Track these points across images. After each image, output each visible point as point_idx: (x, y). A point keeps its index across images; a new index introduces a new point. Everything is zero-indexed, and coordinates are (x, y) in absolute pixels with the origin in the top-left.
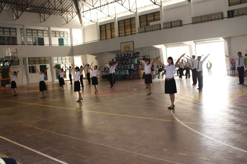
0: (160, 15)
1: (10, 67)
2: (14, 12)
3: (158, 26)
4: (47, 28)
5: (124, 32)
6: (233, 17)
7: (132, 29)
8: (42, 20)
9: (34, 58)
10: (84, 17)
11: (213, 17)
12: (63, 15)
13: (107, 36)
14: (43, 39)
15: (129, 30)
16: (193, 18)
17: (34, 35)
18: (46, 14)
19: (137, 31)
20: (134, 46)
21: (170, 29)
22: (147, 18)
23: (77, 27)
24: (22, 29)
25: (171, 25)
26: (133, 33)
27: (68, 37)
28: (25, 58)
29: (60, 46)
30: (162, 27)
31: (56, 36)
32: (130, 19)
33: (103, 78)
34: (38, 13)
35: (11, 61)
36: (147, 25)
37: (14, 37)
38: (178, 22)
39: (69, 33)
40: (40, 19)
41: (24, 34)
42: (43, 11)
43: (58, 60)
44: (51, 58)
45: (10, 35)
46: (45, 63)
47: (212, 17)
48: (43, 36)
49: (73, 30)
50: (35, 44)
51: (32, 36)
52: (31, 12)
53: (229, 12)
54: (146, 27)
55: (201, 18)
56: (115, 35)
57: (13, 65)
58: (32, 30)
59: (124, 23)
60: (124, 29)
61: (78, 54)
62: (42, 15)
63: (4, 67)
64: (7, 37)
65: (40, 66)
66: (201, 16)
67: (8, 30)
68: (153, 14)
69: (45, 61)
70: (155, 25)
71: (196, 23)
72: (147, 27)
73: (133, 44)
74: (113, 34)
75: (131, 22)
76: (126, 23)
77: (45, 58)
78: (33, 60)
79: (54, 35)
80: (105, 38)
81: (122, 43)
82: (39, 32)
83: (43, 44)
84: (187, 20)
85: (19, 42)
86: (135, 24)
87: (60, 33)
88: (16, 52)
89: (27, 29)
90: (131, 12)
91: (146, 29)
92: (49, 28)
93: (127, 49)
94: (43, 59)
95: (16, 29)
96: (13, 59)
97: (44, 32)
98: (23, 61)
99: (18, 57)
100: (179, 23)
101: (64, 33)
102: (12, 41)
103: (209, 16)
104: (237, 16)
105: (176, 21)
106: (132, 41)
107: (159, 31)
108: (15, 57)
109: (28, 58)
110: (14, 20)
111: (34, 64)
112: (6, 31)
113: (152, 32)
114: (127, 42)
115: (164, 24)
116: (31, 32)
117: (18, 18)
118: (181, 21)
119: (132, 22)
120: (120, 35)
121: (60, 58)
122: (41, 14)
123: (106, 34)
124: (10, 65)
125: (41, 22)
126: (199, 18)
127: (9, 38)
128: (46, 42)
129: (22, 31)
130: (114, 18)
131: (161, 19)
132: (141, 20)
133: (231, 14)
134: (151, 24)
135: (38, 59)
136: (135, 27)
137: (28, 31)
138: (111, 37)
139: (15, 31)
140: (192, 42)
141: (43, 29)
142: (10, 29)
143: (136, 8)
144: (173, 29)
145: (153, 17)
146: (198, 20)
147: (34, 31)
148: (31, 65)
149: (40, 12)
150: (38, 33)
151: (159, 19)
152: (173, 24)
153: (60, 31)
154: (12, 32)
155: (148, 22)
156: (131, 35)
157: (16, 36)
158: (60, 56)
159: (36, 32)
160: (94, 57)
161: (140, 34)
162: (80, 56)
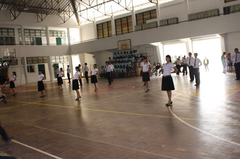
0: (156, 13)
1: (8, 67)
2: (11, 12)
3: (155, 24)
4: (45, 28)
5: (121, 30)
6: (229, 14)
7: (129, 27)
8: (40, 20)
9: (32, 57)
10: (81, 16)
11: (210, 14)
12: (60, 15)
13: (105, 35)
14: (41, 39)
15: (126, 28)
16: (189, 16)
17: (31, 34)
18: (43, 14)
19: (134, 29)
20: (131, 44)
21: (167, 27)
22: (143, 16)
23: (74, 26)
24: (20, 29)
25: (167, 22)
26: (129, 31)
27: (65, 36)
28: (23, 58)
29: (58, 46)
30: (159, 25)
31: (53, 36)
32: (127, 17)
33: (101, 77)
34: (36, 13)
35: (10, 61)
36: (144, 23)
37: (12, 37)
38: (175, 19)
39: (66, 33)
40: (38, 19)
41: (22, 34)
42: (41, 11)
43: (56, 59)
44: (48, 57)
45: (8, 35)
46: (43, 63)
47: (208, 14)
48: (41, 36)
49: (70, 29)
50: (33, 44)
51: (30, 36)
52: (28, 12)
53: (224, 9)
54: (142, 25)
55: (197, 15)
56: (112, 33)
57: (12, 65)
58: (30, 30)
59: (121, 21)
60: (121, 27)
61: (75, 53)
62: (40, 15)
63: (3, 67)
64: (5, 37)
65: (38, 65)
66: (197, 13)
67: (6, 31)
68: (149, 12)
69: (43, 61)
70: (151, 23)
71: (192, 20)
72: (144, 25)
73: (131, 42)
74: (110, 32)
75: (127, 20)
76: (123, 21)
77: (43, 57)
78: (31, 60)
79: (52, 35)
80: (102, 36)
81: (119, 41)
82: (36, 31)
83: (41, 44)
84: (183, 17)
85: (17, 42)
86: (132, 22)
87: (57, 32)
88: (14, 52)
89: (25, 29)
90: (127, 10)
91: (143, 27)
92: (46, 27)
93: (124, 47)
94: (41, 58)
95: (13, 29)
96: (12, 59)
97: (42, 32)
98: (22, 61)
99: (16, 57)
100: (175, 21)
101: (61, 32)
102: (10, 41)
103: (205, 13)
104: (233, 12)
105: (173, 19)
106: (129, 39)
107: (156, 28)
108: (13, 57)
109: (27, 58)
110: (12, 20)
111: (33, 63)
112: (4, 32)
113: (148, 30)
114: (124, 40)
115: (160, 21)
116: (29, 32)
117: (15, 18)
118: (177, 19)
119: (129, 21)
120: (117, 33)
121: (57, 57)
122: (38, 14)
124: (9, 65)
125: (38, 22)
126: (195, 15)
127: (7, 38)
128: (44, 41)
129: (20, 31)
130: (110, 17)
131: (157, 17)
132: (137, 18)
133: (227, 11)
134: (148, 22)
135: (36, 59)
136: (132, 26)
137: (26, 31)
138: (108, 35)
139: (13, 31)
140: (189, 39)
141: (41, 29)
142: (8, 29)
143: (133, 7)
144: (170, 26)
145: (149, 15)
146: (194, 17)
147: (31, 31)
148: (29, 65)
149: (37, 12)
150: (35, 33)
151: (156, 17)
152: (169, 21)
153: (57, 31)
154: (10, 32)
155: (144, 20)
156: (128, 33)
157: (14, 36)
158: (57, 55)
159: (34, 31)
160: (92, 55)
161: (137, 32)
162: (78, 54)
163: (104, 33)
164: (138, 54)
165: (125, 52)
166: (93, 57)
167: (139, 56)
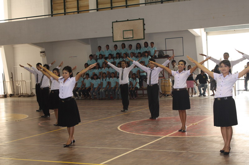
13: (68, 8)
20: (144, 30)
26: (130, 3)
56: (88, 6)
73: (144, 24)
74: (81, 3)
80: (63, 11)
81: (117, 21)
93: (129, 35)
106: (140, 19)
114: (128, 20)
120: (100, 7)
123: (64, 2)
138: (78, 9)
156: (127, 6)
161: (149, 6)
162: (3, 46)
163: (68, 5)
164: (155, 51)
165: (123, 46)
166: (41, 52)
167: (157, 54)
